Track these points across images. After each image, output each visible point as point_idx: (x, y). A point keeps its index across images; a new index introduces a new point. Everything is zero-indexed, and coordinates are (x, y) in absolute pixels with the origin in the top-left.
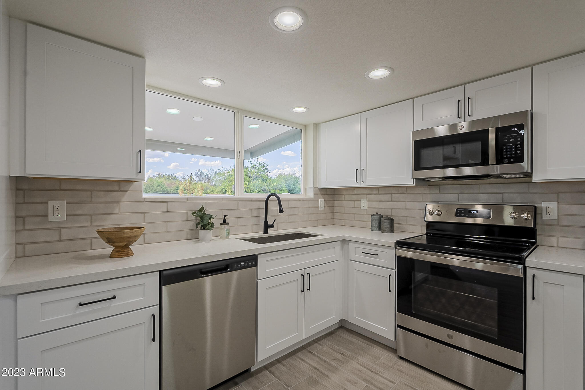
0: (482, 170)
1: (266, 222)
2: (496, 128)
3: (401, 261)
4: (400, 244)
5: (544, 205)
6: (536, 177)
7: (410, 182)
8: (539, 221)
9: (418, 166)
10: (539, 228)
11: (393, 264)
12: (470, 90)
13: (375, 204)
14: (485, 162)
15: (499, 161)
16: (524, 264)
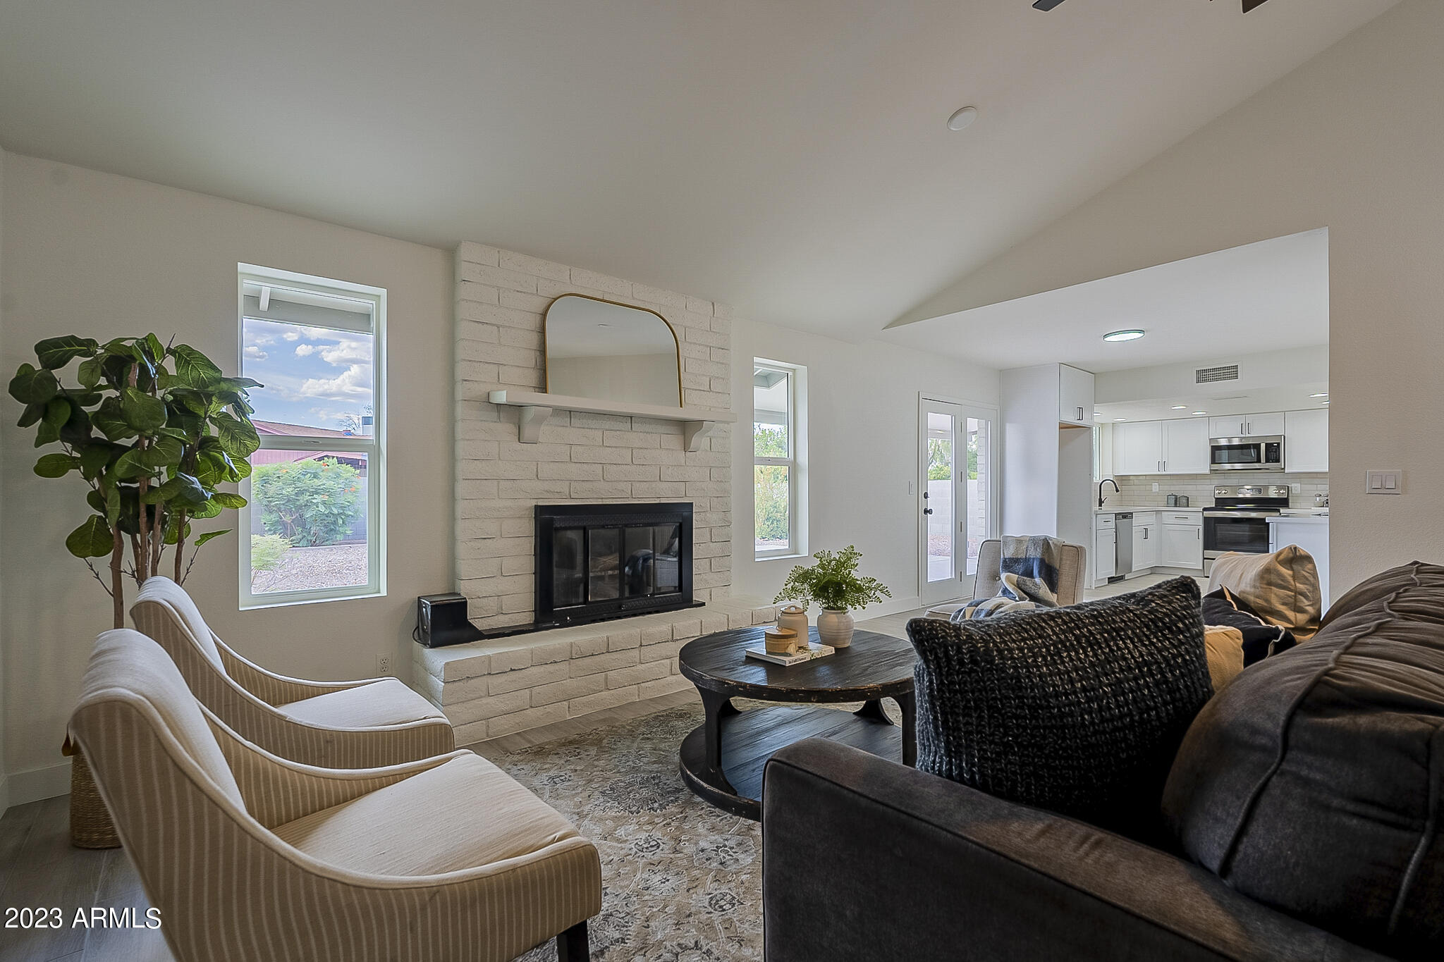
0: (1257, 465)
1: (1100, 499)
2: (1266, 444)
3: (1206, 520)
4: (1205, 509)
5: (1293, 485)
6: (1286, 471)
7: (1208, 472)
8: (1290, 495)
9: (1213, 462)
10: (1290, 498)
11: (1201, 522)
12: (1249, 419)
13: (1166, 488)
14: (1259, 461)
15: (1267, 461)
16: (1279, 512)
